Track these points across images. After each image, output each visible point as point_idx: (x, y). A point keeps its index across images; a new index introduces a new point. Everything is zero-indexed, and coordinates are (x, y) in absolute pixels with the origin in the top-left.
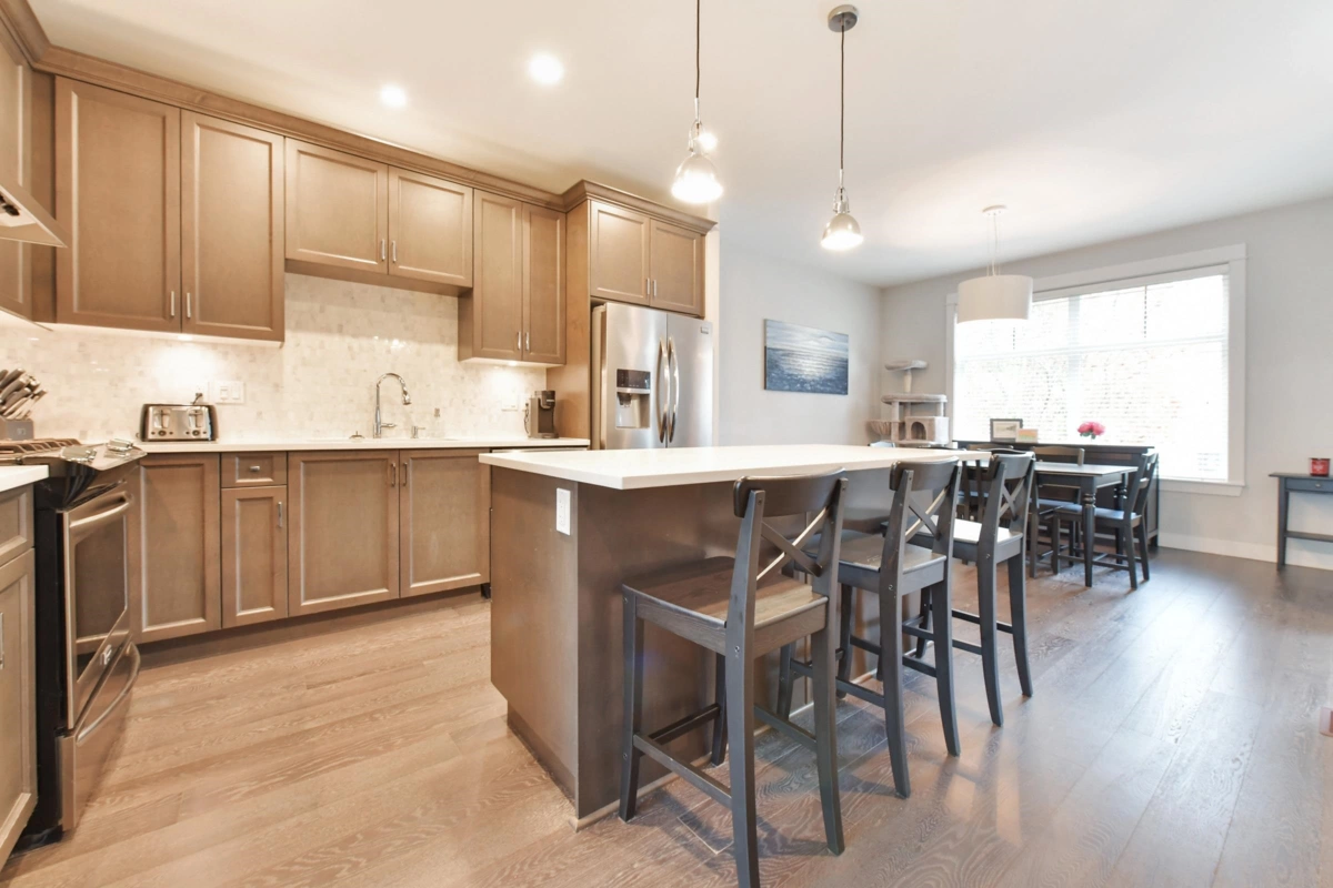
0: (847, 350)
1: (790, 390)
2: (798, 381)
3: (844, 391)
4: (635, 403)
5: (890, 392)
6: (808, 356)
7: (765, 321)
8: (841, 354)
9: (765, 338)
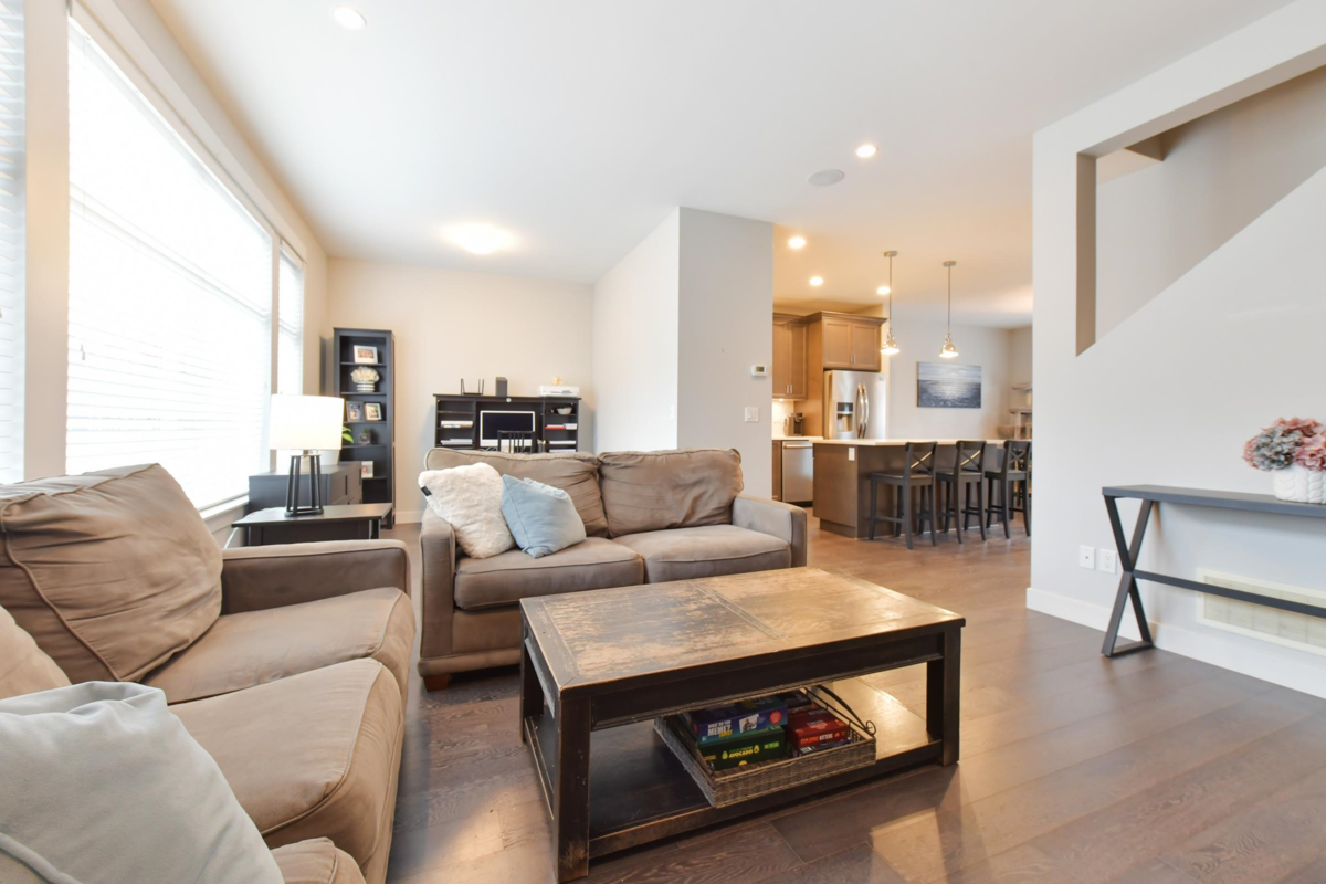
0: (980, 377)
1: (936, 406)
2: (942, 400)
3: (978, 405)
4: (845, 419)
5: (1014, 406)
6: (949, 384)
7: (918, 364)
8: (976, 380)
9: (918, 374)
